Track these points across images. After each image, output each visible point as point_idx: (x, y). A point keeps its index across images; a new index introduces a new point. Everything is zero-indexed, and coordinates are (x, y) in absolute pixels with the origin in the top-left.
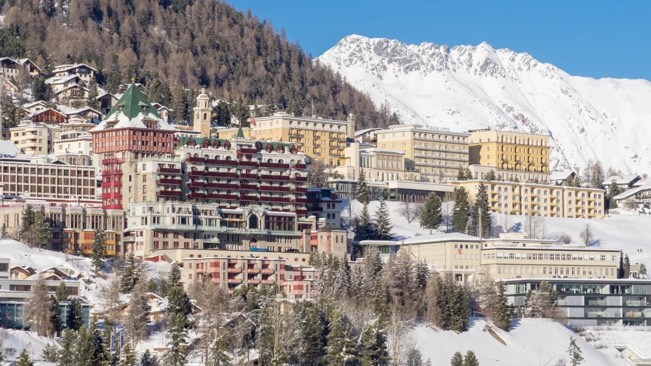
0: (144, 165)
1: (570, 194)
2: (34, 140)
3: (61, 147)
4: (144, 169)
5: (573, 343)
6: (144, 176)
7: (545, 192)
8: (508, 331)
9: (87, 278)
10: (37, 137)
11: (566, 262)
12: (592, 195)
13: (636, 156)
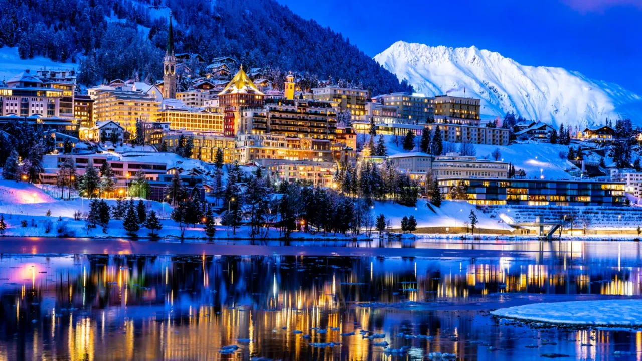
0: (246, 114)
1: (489, 132)
2: (193, 99)
3: (207, 103)
4: (246, 115)
5: (472, 213)
6: (246, 119)
7: (476, 131)
8: (439, 207)
9: (212, 175)
10: (195, 97)
11: (479, 169)
12: (502, 132)
13: (557, 110)
